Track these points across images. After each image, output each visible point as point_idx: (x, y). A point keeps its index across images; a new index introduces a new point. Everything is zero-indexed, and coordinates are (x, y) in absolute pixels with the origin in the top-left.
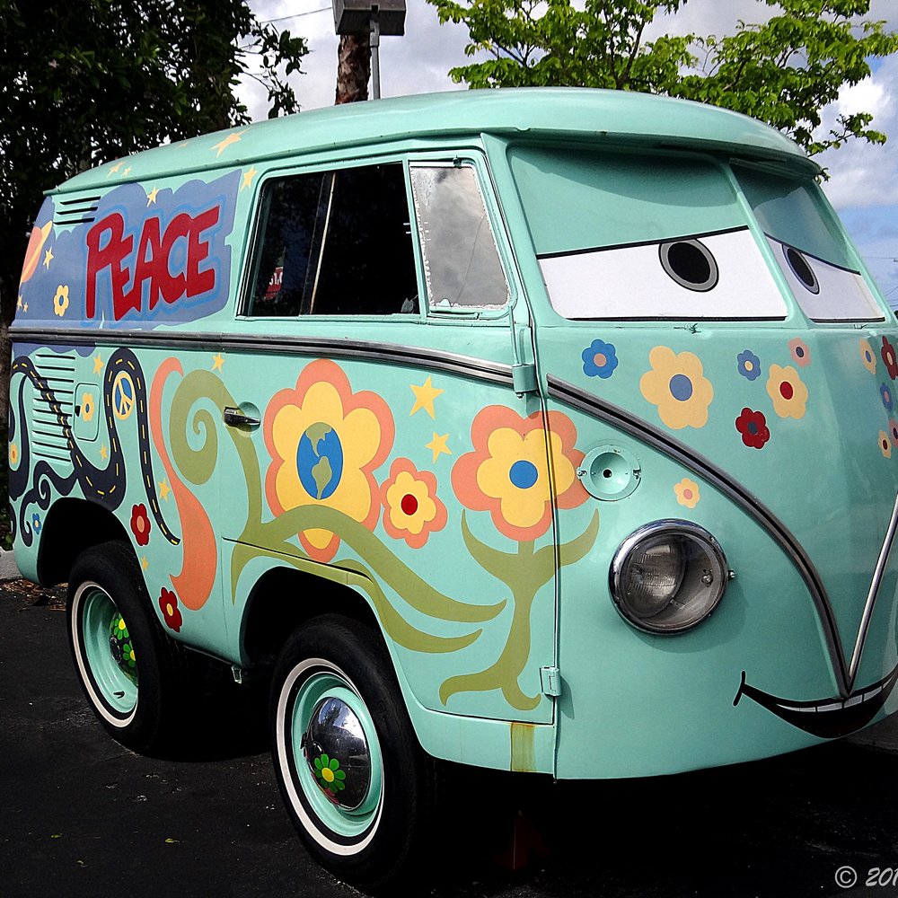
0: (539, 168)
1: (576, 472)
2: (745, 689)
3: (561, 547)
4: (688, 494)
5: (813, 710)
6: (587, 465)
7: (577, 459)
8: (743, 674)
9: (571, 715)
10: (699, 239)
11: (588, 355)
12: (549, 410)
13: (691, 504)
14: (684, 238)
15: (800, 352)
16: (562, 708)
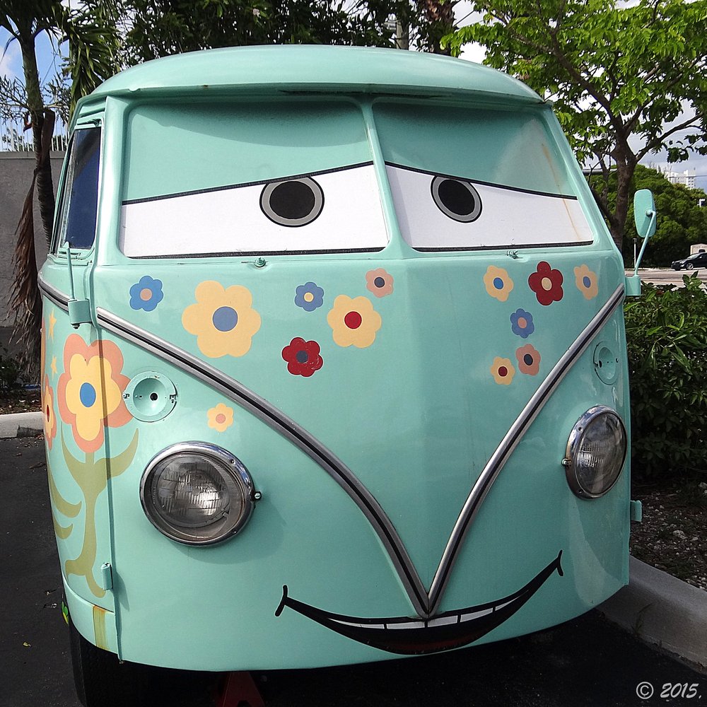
0: (160, 123)
1: (122, 394)
2: (287, 601)
3: (111, 461)
4: (221, 419)
5: (381, 626)
6: (130, 389)
7: (123, 383)
8: (285, 588)
9: (127, 607)
10: (313, 177)
11: (135, 291)
12: (103, 339)
13: (221, 428)
14: (295, 177)
15: (380, 282)
16: (120, 599)
